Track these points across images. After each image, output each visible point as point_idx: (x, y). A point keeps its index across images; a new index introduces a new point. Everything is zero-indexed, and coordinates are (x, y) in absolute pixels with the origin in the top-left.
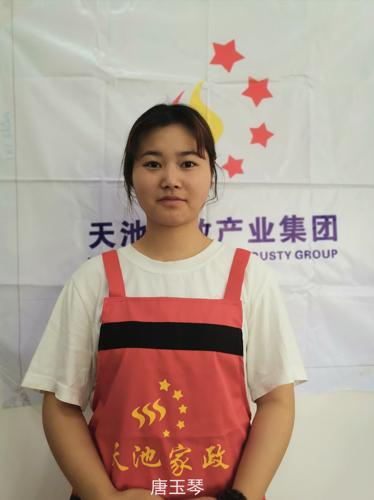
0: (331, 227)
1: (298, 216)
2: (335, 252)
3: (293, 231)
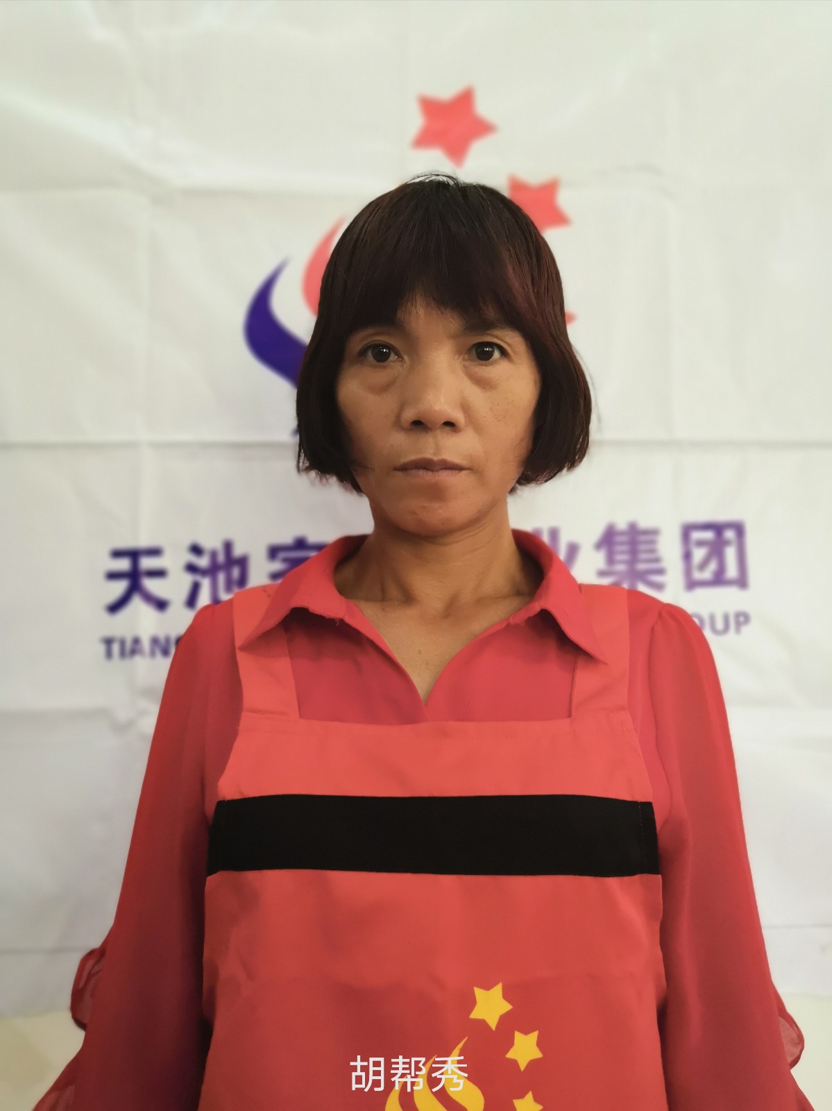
0: (730, 554)
1: (644, 523)
2: (742, 619)
3: (632, 563)
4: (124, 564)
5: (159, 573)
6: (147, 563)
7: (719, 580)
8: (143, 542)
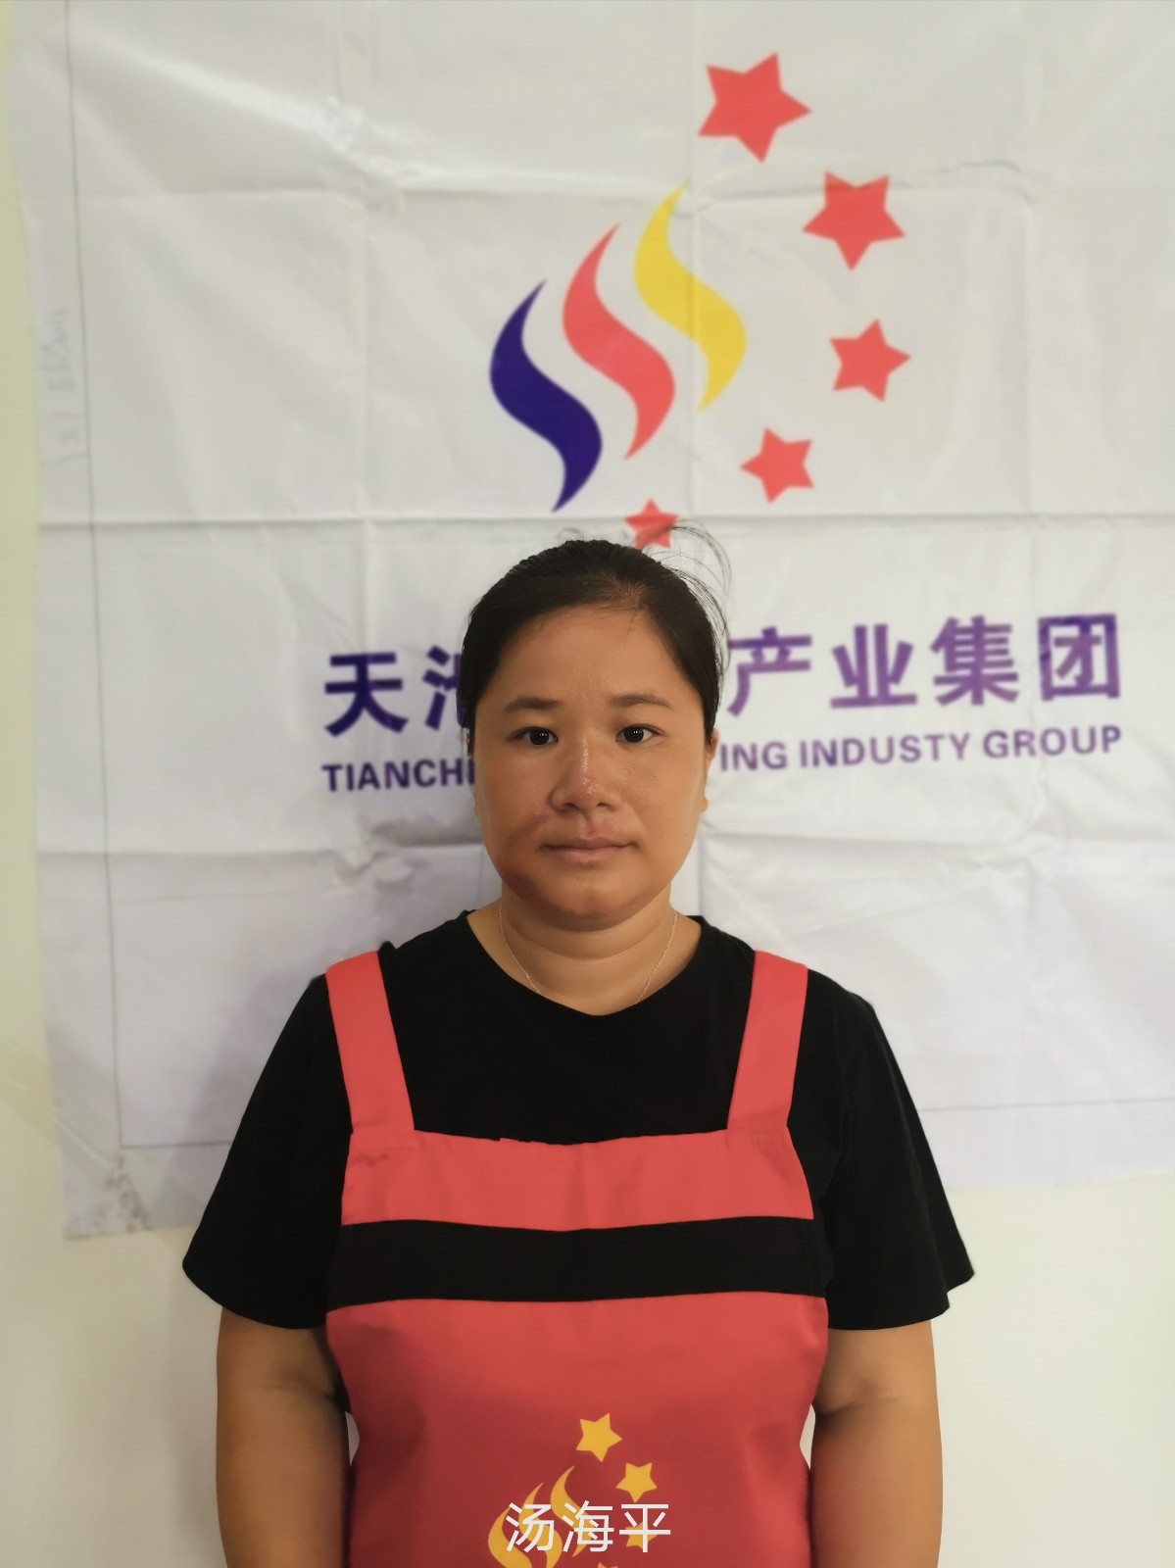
0: (1099, 654)
1: (991, 620)
2: (1111, 734)
3: (975, 667)
4: (348, 674)
5: (394, 684)
6: (376, 672)
7: (1084, 686)
8: (372, 647)
